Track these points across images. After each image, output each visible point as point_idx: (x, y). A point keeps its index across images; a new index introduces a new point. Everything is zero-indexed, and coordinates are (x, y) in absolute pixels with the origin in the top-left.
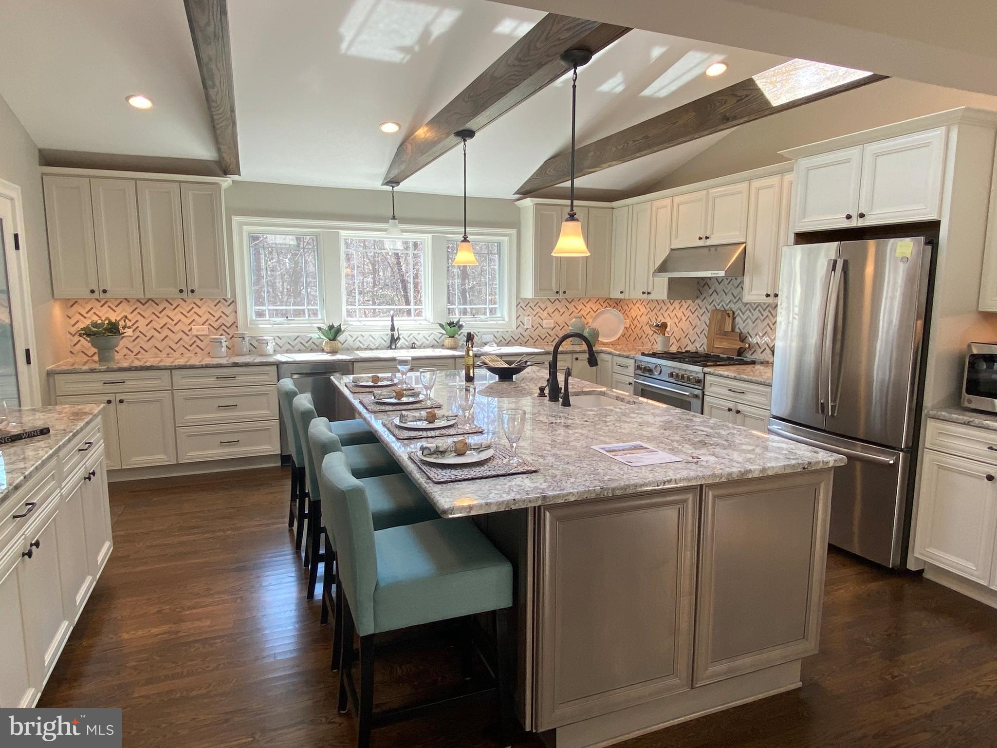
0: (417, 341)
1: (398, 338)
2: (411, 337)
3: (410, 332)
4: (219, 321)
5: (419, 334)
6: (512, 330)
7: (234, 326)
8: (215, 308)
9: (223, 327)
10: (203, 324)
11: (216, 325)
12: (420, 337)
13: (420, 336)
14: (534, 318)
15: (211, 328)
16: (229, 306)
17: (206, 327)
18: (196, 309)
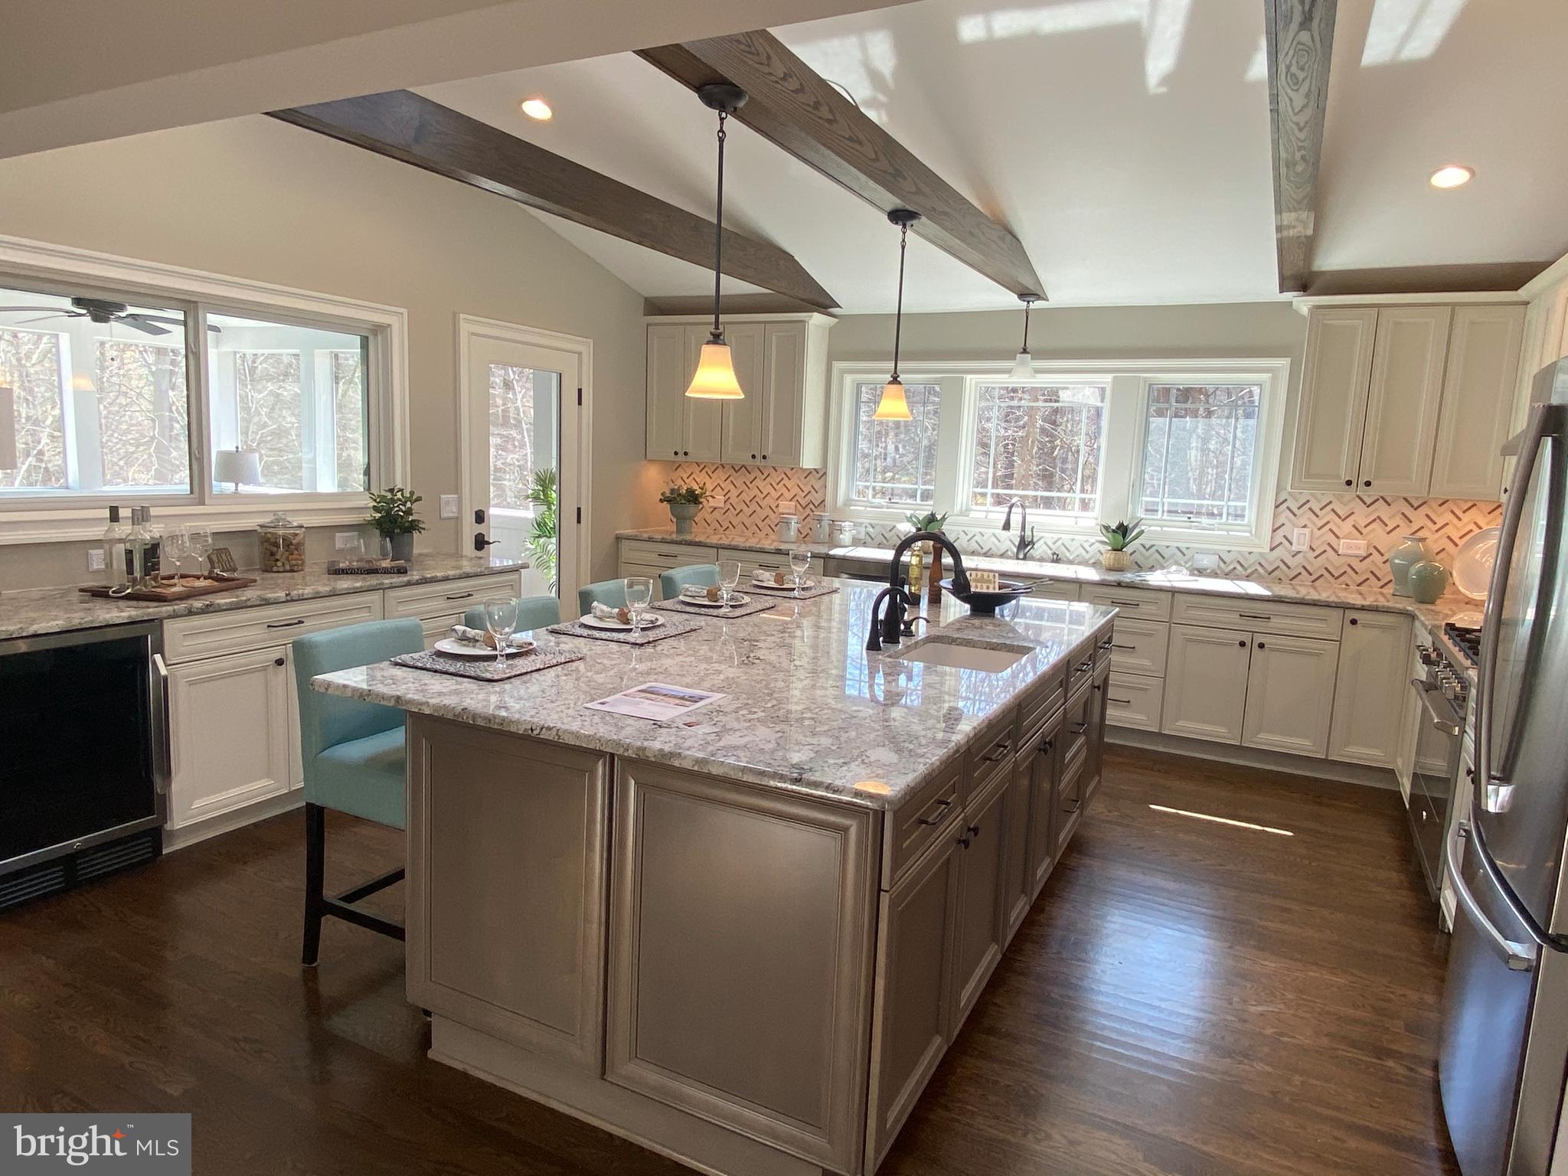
0: (1069, 551)
1: (1032, 543)
2: (1060, 542)
3: (1056, 536)
4: (807, 498)
5: (1073, 540)
6: (1261, 550)
7: (822, 505)
8: (805, 481)
9: (811, 506)
10: (791, 500)
11: (804, 502)
12: (1072, 546)
13: (1076, 544)
14: (1318, 533)
15: (798, 505)
16: (820, 478)
17: (793, 503)
18: (786, 481)
